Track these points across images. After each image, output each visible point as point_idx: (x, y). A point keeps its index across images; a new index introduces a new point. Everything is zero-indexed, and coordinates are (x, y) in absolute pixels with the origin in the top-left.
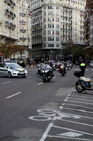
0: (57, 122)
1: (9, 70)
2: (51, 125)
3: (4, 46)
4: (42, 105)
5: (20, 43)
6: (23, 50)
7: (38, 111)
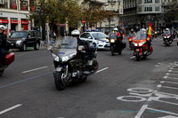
0: (153, 104)
1: (94, 40)
2: (145, 107)
3: (88, 12)
5: (108, 8)
6: (112, 16)
7: (129, 90)
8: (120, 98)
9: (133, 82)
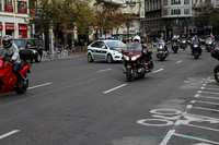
0: (181, 129)
1: (109, 51)
4: (159, 103)
5: (126, 10)
7: (152, 111)
8: (141, 122)
9: (157, 102)
